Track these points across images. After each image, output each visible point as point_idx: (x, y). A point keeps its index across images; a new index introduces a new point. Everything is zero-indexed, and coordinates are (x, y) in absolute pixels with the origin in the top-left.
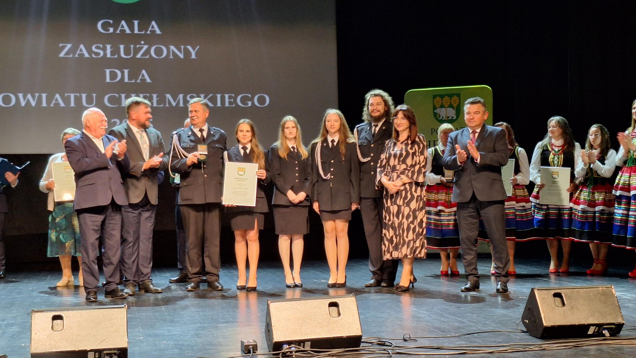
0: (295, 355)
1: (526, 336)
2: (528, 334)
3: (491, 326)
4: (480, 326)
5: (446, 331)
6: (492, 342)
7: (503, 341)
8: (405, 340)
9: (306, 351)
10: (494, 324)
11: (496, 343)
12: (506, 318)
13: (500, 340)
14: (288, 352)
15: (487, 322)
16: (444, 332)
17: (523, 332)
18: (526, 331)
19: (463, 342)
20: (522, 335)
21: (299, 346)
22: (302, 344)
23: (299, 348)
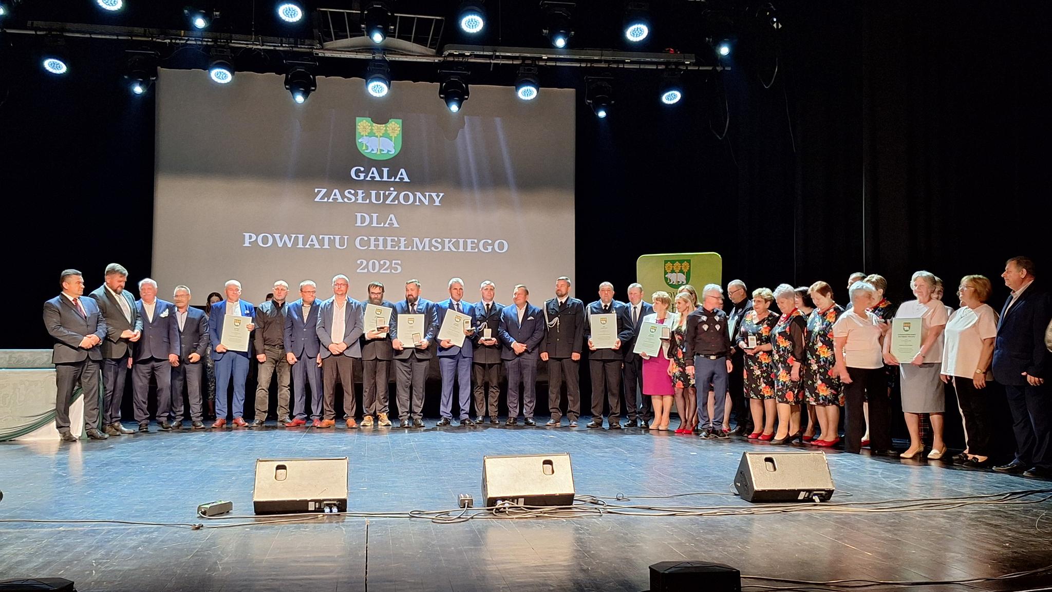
0: (508, 511)
1: (738, 499)
2: (740, 497)
3: (705, 488)
4: (694, 487)
5: (659, 492)
6: (702, 504)
7: (714, 504)
8: (619, 500)
9: (520, 507)
10: (709, 485)
11: (706, 505)
12: (721, 480)
13: (711, 503)
14: (501, 508)
15: (702, 484)
16: (658, 492)
17: (736, 495)
18: (738, 494)
19: (675, 503)
20: (734, 498)
21: (512, 502)
22: (516, 500)
23: (512, 504)
